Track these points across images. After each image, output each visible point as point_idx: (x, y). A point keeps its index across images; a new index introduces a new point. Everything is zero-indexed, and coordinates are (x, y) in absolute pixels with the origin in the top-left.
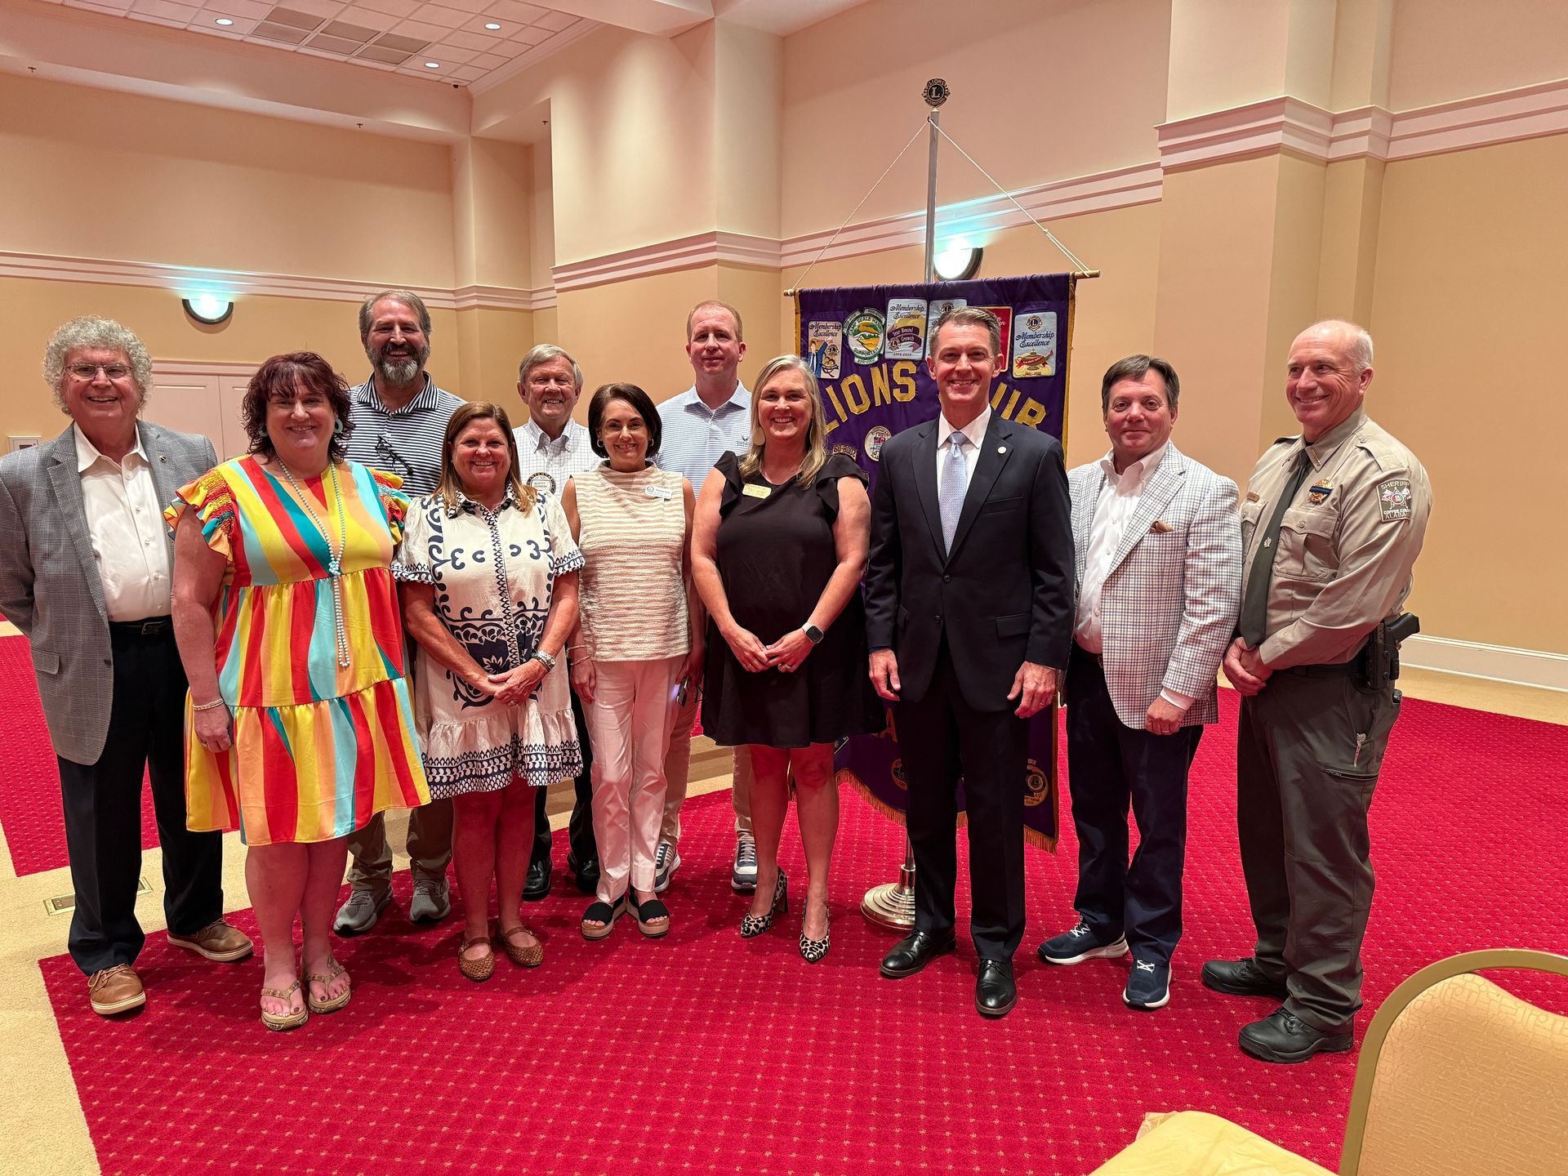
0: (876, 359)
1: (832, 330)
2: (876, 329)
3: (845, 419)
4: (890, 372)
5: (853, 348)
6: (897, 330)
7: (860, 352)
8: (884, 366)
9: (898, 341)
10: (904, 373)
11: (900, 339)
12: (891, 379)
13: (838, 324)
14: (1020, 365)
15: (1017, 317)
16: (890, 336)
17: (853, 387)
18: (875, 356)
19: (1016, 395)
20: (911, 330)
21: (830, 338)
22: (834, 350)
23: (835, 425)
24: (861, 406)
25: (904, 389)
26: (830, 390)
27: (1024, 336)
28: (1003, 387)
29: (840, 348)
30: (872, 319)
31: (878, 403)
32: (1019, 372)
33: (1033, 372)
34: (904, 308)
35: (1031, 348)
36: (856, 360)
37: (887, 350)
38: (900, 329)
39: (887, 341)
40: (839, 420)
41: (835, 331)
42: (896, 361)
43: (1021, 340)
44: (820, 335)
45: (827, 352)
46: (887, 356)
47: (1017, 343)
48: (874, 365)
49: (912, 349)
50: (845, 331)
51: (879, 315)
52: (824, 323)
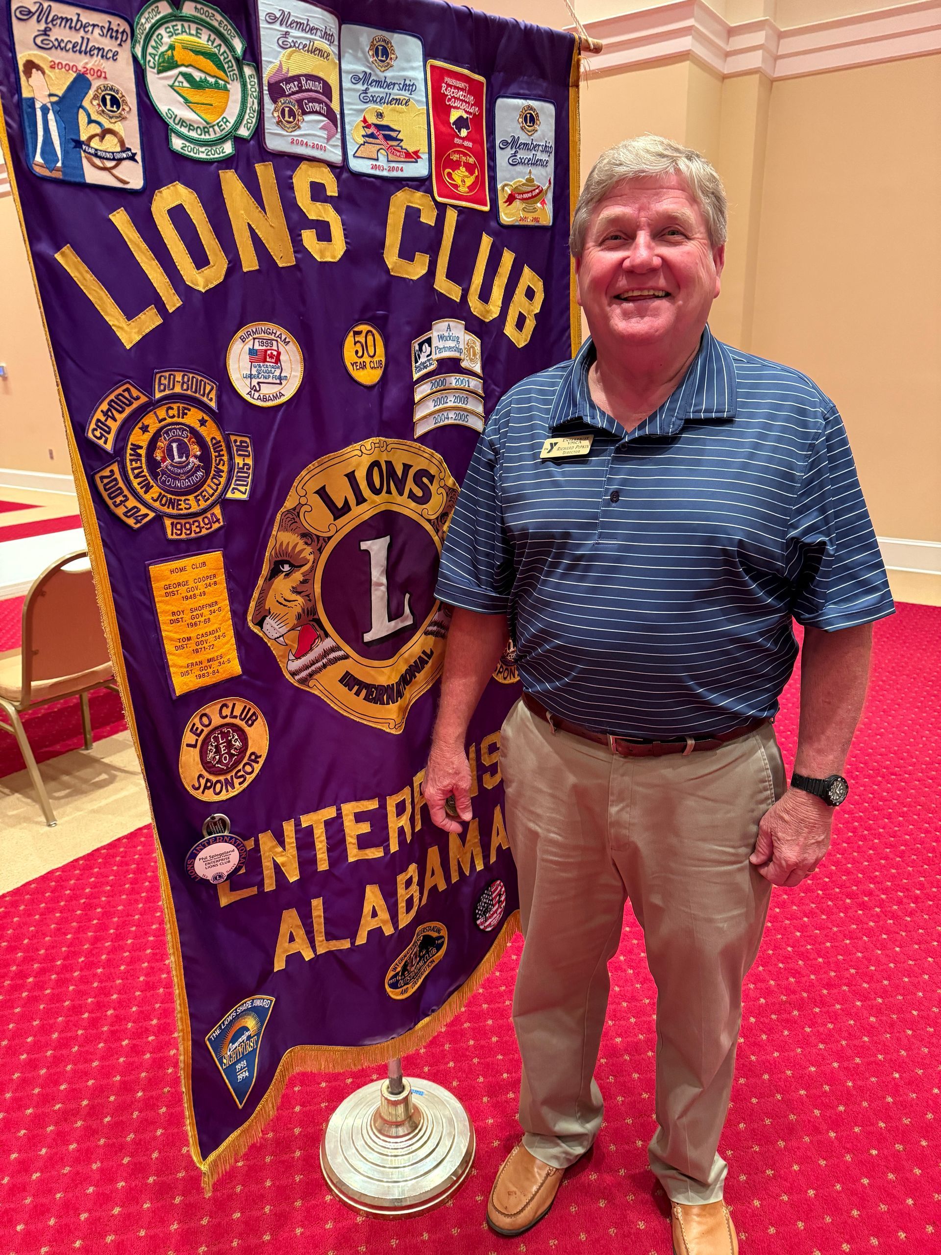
0: (228, 148)
1: (97, 39)
2: (220, 67)
3: (173, 302)
4: (286, 188)
5: (163, 108)
6: (290, 80)
7: (182, 122)
8: (265, 172)
9: (295, 108)
10: (317, 192)
11: (300, 102)
12: (290, 206)
13: (119, 24)
14: (511, 199)
15: (500, 102)
16: (276, 91)
17: (178, 215)
18: (222, 140)
19: (508, 258)
20: (319, 87)
21: (93, 62)
22: (115, 102)
23: (150, 320)
24: (206, 271)
25: (323, 232)
26: (120, 219)
27: (514, 143)
28: (486, 242)
29: (132, 100)
30: (205, 34)
31: (249, 262)
32: (508, 215)
33: (530, 216)
34: (299, 25)
35: (527, 169)
36: (177, 144)
37: (270, 126)
38: (297, 78)
39: (269, 105)
40: (161, 308)
41: (107, 44)
42: (297, 160)
43: (509, 151)
44: (59, 46)
45: (89, 102)
46: (273, 143)
47: (502, 157)
48: (227, 163)
49: (324, 134)
50: (138, 51)
51: (227, 29)
52: (70, 12)
